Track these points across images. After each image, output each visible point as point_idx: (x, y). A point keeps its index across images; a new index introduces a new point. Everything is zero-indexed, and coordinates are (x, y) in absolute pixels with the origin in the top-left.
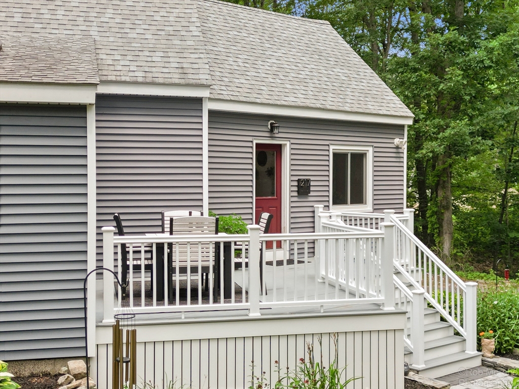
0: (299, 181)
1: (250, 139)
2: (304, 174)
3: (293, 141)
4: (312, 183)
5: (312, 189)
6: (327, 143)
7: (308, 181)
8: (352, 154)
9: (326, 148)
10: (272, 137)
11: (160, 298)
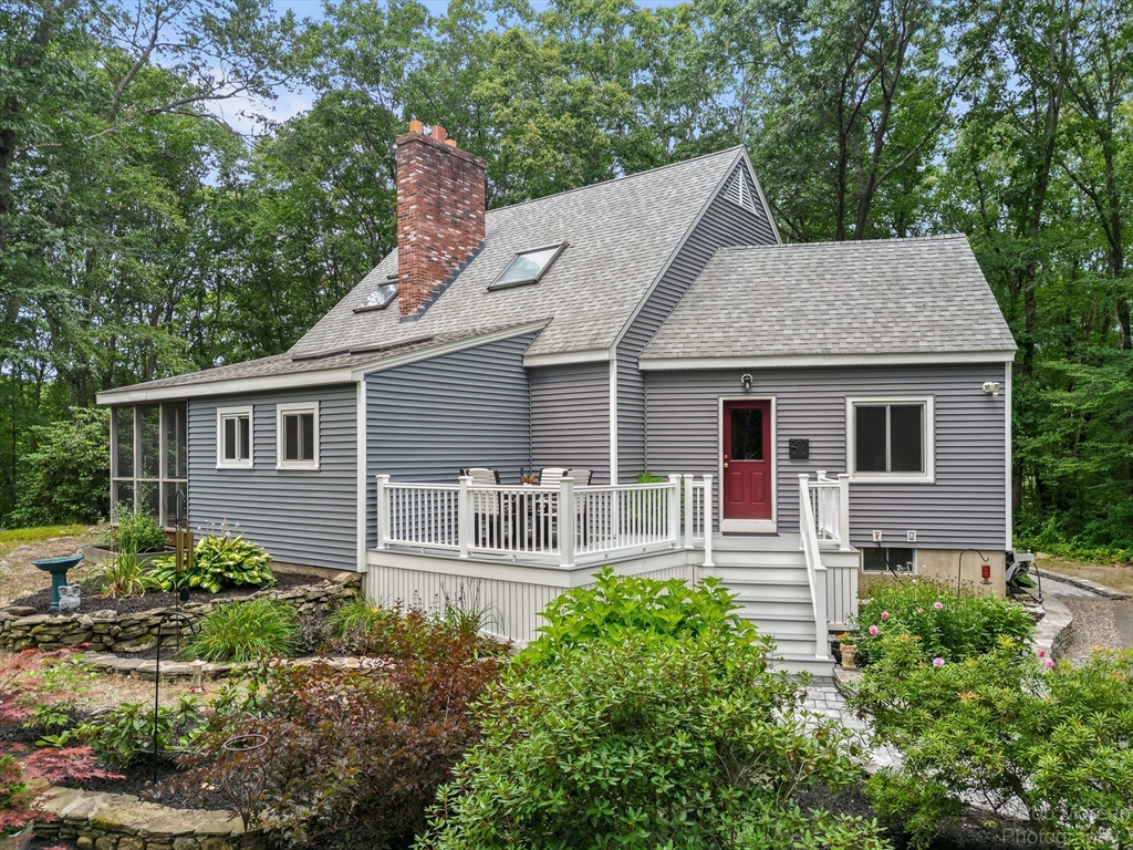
0: (791, 442)
1: (715, 396)
2: (799, 434)
3: (780, 395)
4: (811, 445)
5: (811, 451)
6: (842, 394)
7: (806, 442)
8: (892, 408)
9: (841, 401)
10: (747, 392)
11: (492, 544)
